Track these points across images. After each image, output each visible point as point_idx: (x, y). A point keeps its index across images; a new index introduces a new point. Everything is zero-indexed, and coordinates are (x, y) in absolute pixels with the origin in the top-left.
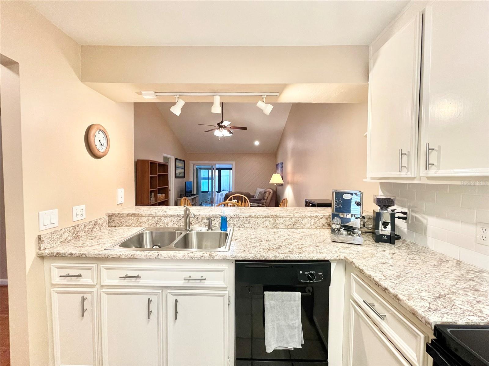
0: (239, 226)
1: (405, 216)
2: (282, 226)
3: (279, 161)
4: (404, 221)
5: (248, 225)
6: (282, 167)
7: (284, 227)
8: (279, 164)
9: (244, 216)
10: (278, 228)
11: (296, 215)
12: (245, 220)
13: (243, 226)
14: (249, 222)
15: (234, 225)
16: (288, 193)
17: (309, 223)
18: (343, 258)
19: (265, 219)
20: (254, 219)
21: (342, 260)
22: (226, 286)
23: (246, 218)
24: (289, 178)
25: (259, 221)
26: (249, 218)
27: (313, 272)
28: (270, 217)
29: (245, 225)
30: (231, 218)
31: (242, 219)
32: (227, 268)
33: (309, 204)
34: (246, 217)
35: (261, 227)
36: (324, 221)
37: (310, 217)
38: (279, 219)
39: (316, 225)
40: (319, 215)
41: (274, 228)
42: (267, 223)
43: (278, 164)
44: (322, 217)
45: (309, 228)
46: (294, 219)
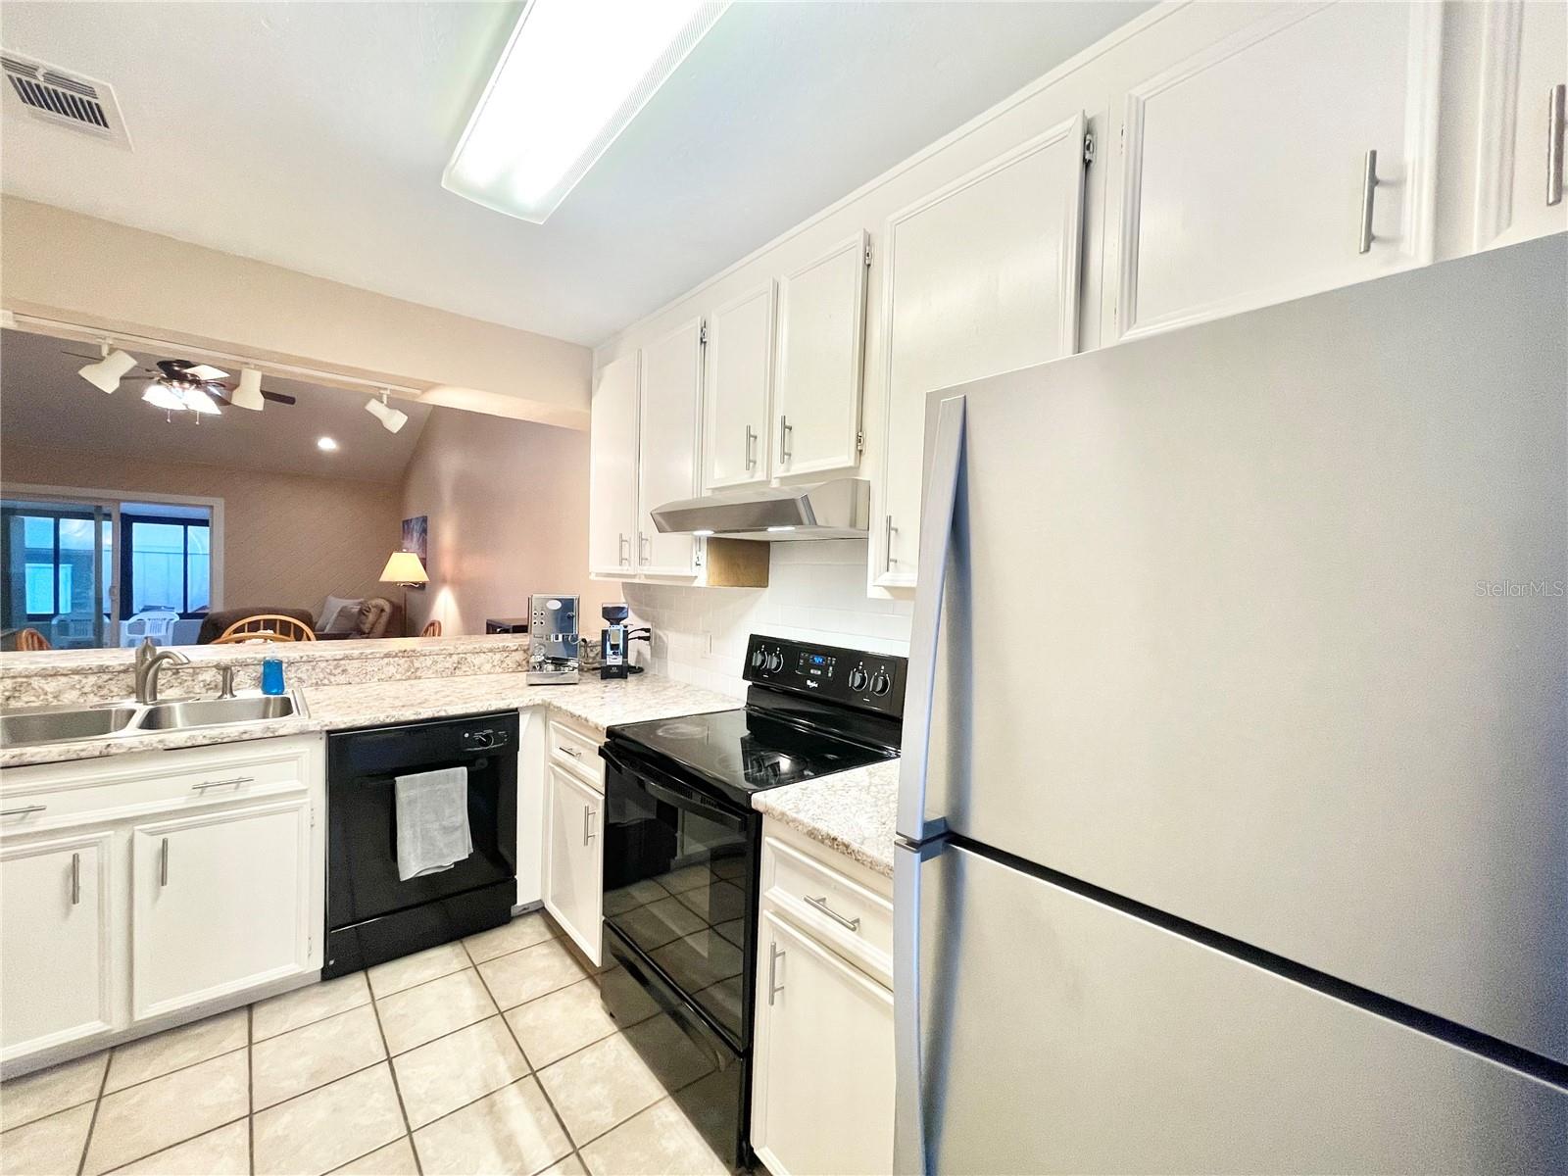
0: (314, 681)
1: (648, 634)
2: (430, 673)
3: (413, 513)
4: (647, 642)
5: (342, 679)
6: (425, 531)
7: (434, 676)
8: (414, 522)
9: (329, 658)
10: (420, 678)
11: (461, 648)
12: (332, 667)
13: (326, 682)
14: (344, 671)
15: (301, 680)
16: (445, 607)
17: (488, 662)
18: (540, 702)
19: (386, 660)
20: (356, 664)
21: (538, 705)
22: (305, 787)
23: (336, 662)
24: (446, 565)
25: (371, 666)
26: (342, 662)
27: (490, 731)
28: (400, 654)
29: (332, 679)
30: (291, 664)
31: (323, 665)
32: (308, 750)
33: (492, 628)
34: (336, 660)
35: (376, 679)
36: (519, 656)
37: (491, 651)
38: (422, 658)
39: (504, 665)
40: (510, 645)
41: (409, 678)
42: (392, 670)
43: (407, 521)
44: (515, 648)
45: (489, 673)
46: (455, 658)
